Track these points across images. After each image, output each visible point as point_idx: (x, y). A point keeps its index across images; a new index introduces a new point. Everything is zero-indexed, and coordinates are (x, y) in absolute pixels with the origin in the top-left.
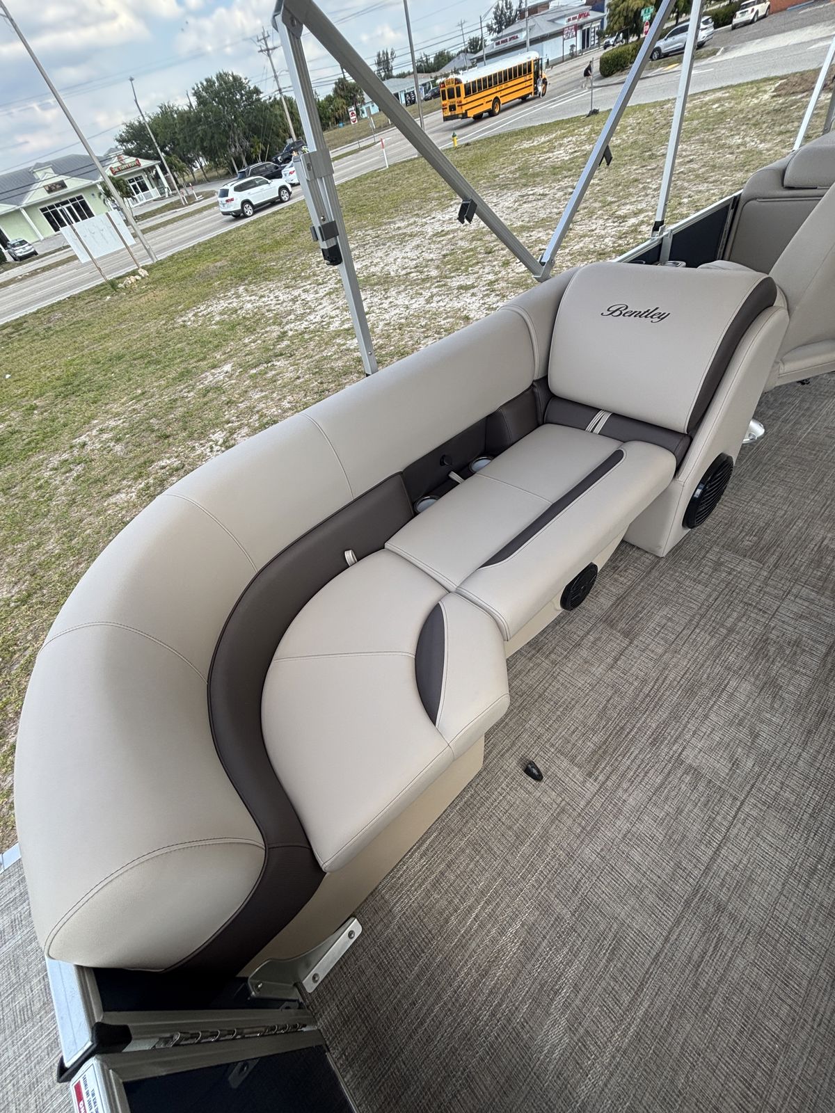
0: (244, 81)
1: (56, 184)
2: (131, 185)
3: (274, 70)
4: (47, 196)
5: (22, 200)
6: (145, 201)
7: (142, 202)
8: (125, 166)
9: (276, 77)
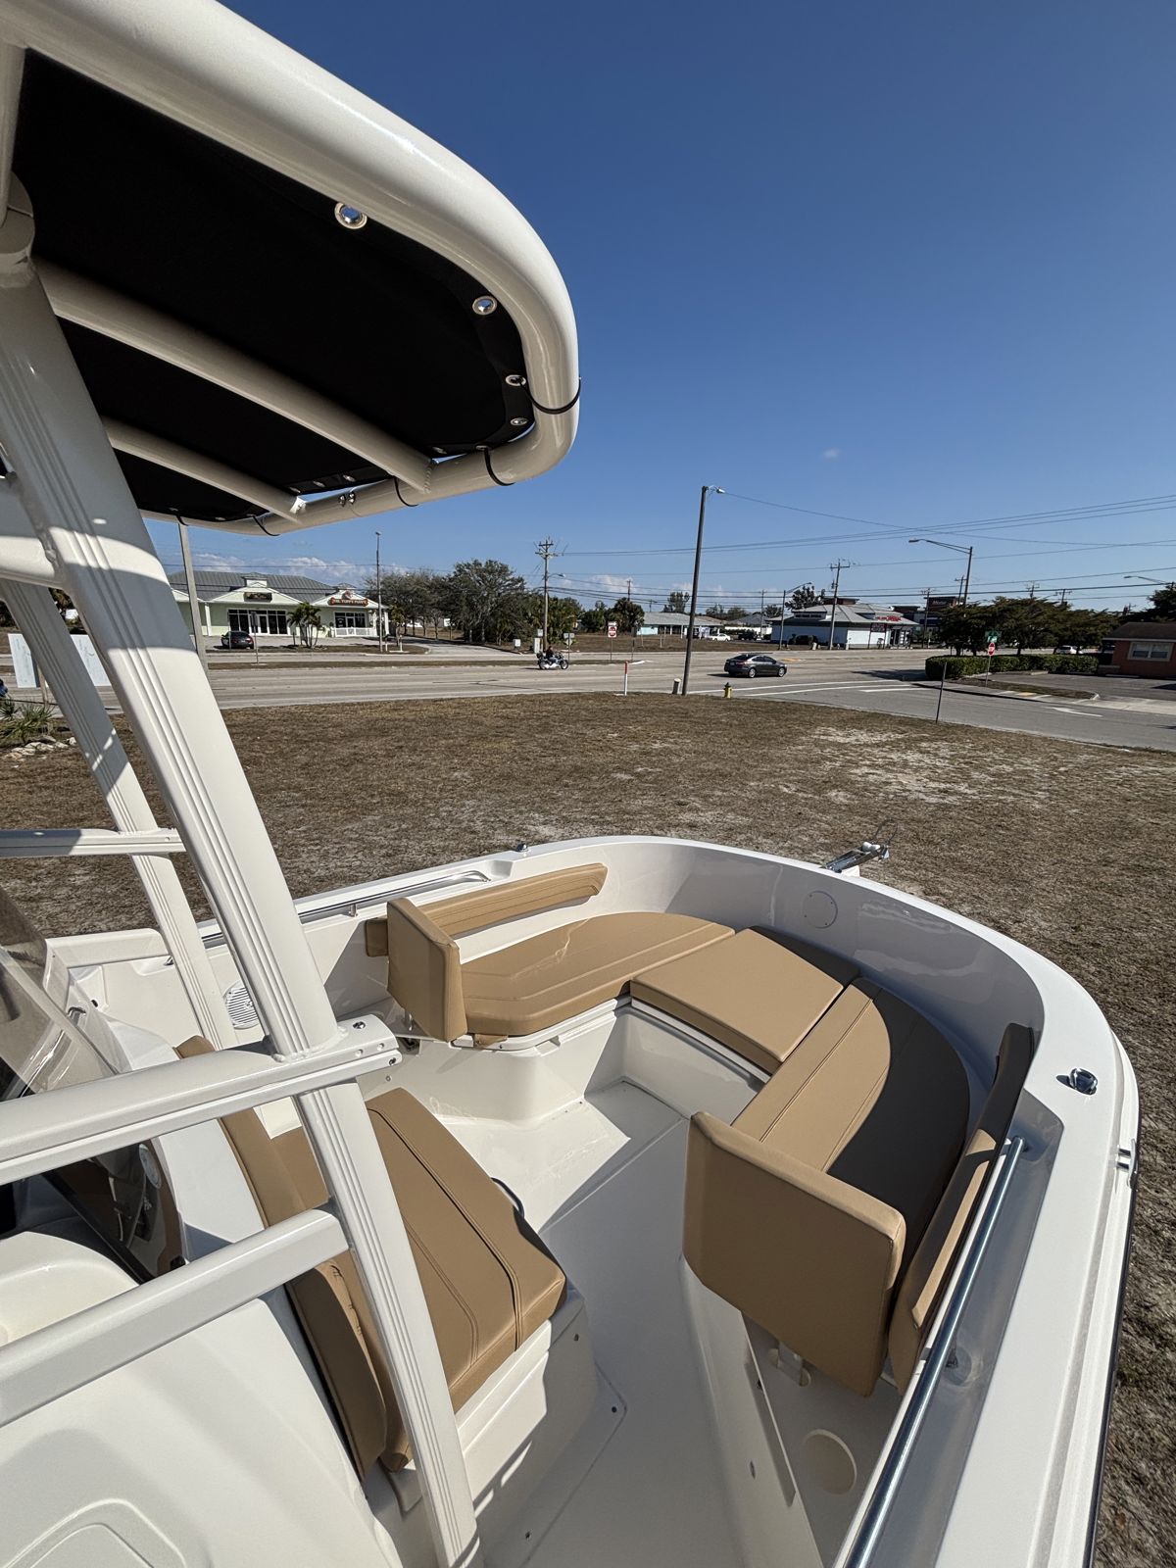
0: (512, 570)
1: (262, 594)
2: (347, 618)
3: (546, 572)
4: (241, 600)
5: (213, 597)
6: (355, 635)
7: (352, 635)
8: (347, 601)
9: (546, 578)
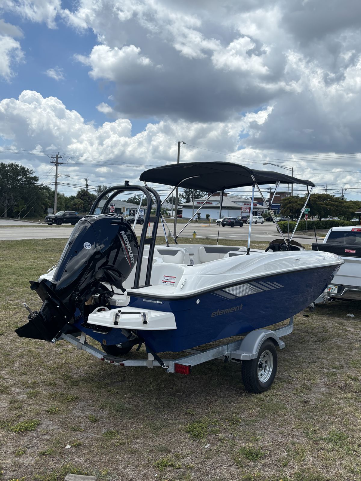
0: (29, 171)
9: (56, 176)
